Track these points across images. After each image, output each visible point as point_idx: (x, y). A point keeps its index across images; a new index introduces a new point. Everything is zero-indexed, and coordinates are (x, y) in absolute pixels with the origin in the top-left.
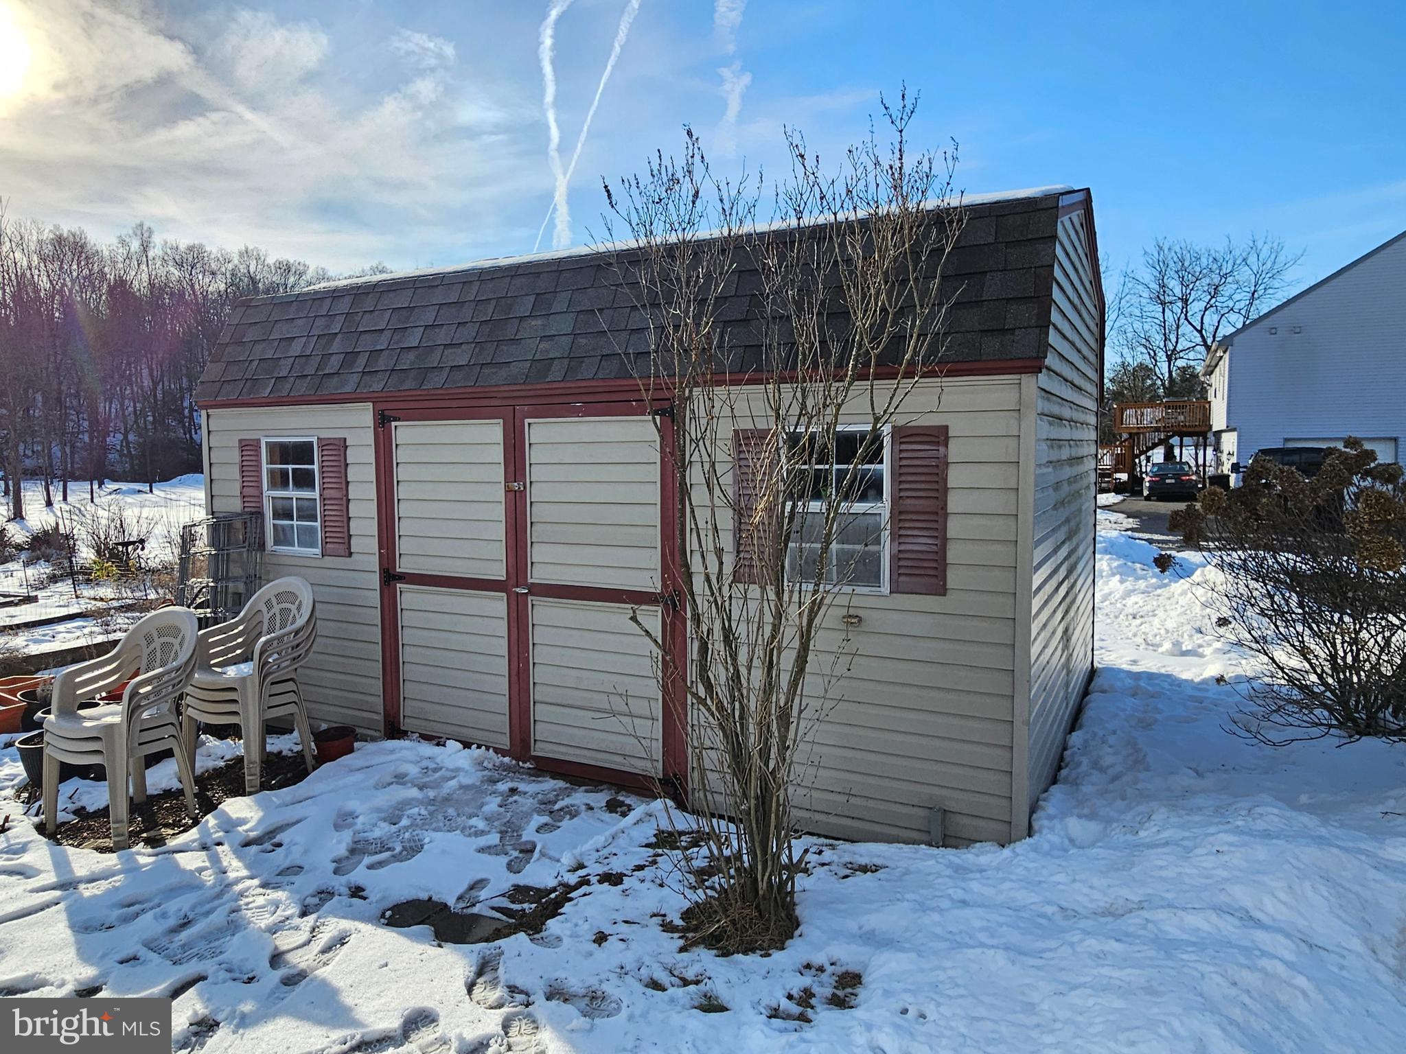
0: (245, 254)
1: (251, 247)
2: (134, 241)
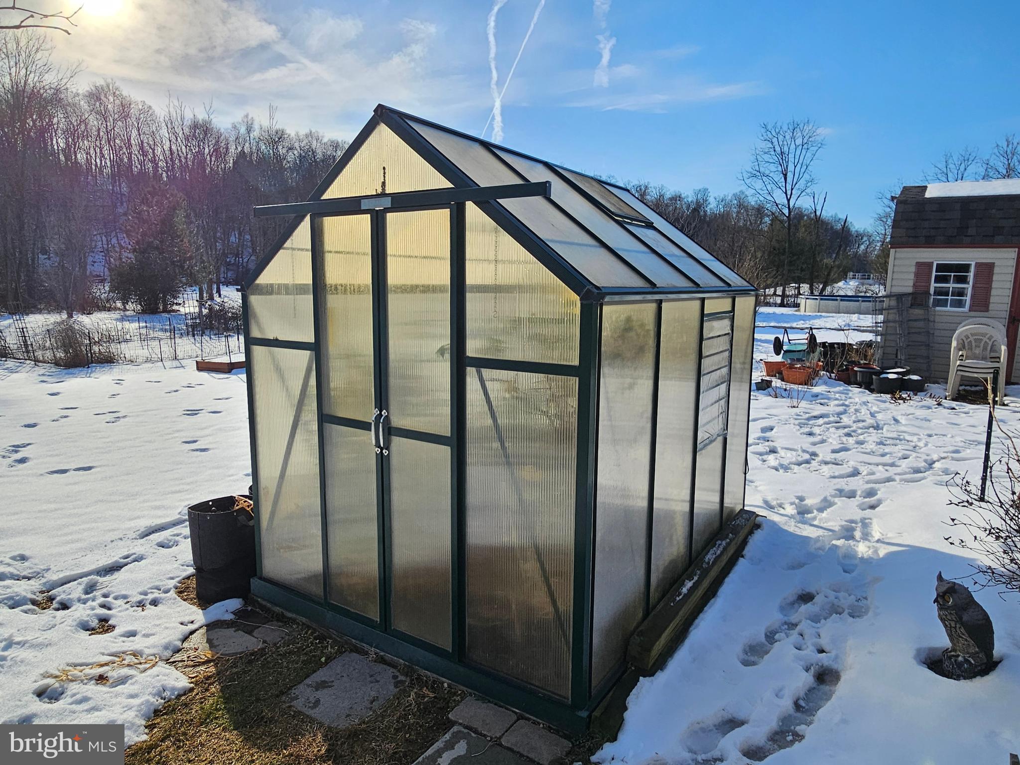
0: (310, 135)
1: (313, 131)
2: (242, 127)
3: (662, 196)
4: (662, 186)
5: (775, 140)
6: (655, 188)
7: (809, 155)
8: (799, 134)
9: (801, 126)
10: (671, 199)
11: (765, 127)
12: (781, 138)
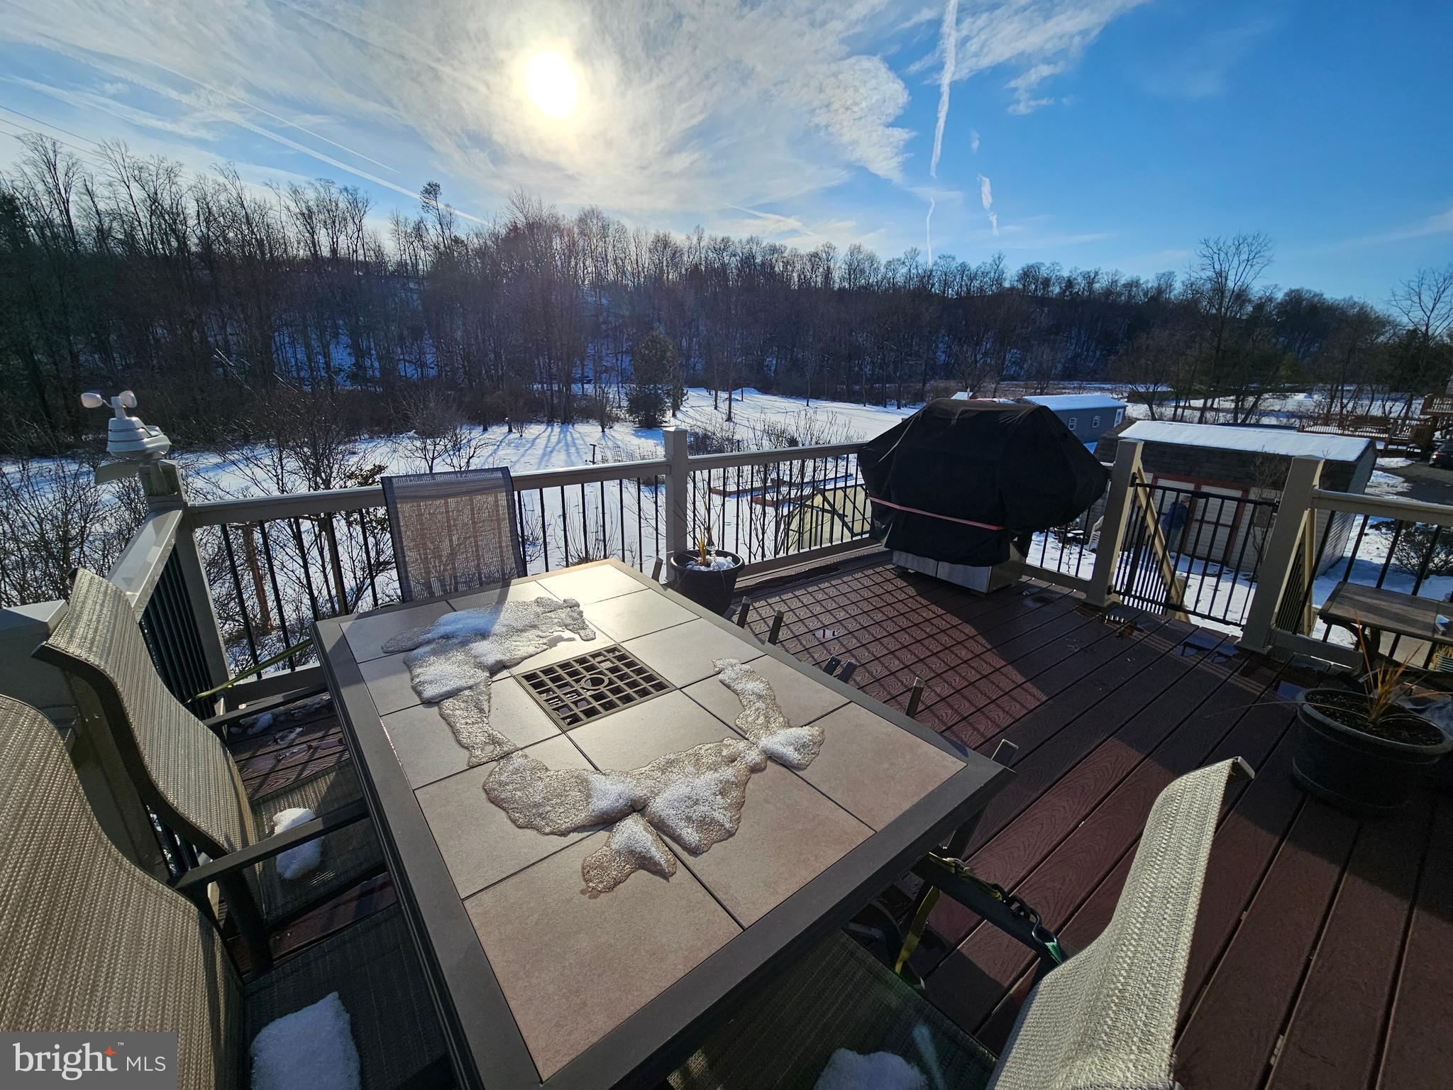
3: (1114, 282)
4: (1117, 271)
5: (1216, 256)
6: (1107, 274)
7: (1252, 273)
8: (1246, 249)
9: (1250, 240)
10: (1125, 286)
11: (1206, 243)
12: (1222, 255)
